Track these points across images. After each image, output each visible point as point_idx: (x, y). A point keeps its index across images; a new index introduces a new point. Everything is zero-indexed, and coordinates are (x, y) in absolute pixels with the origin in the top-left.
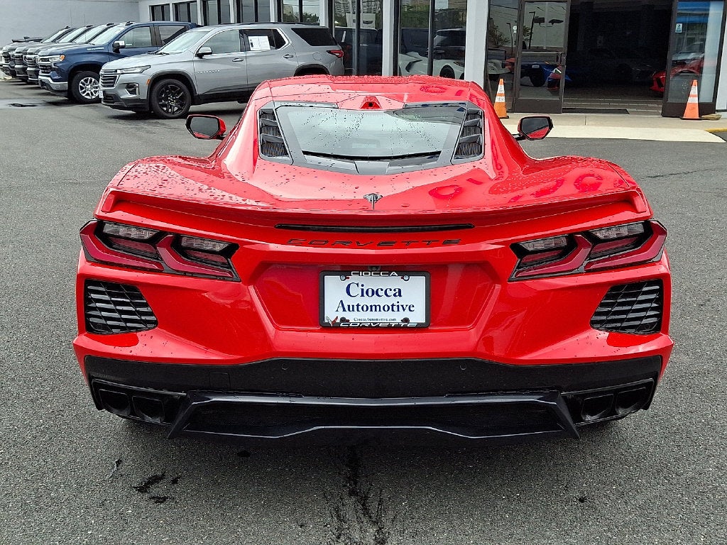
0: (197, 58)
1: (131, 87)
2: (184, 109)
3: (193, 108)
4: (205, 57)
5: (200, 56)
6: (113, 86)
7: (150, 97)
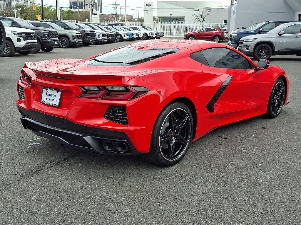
0: (278, 36)
1: (247, 47)
2: (268, 57)
3: (272, 57)
4: (282, 35)
5: (280, 35)
6: (241, 46)
7: (254, 51)
